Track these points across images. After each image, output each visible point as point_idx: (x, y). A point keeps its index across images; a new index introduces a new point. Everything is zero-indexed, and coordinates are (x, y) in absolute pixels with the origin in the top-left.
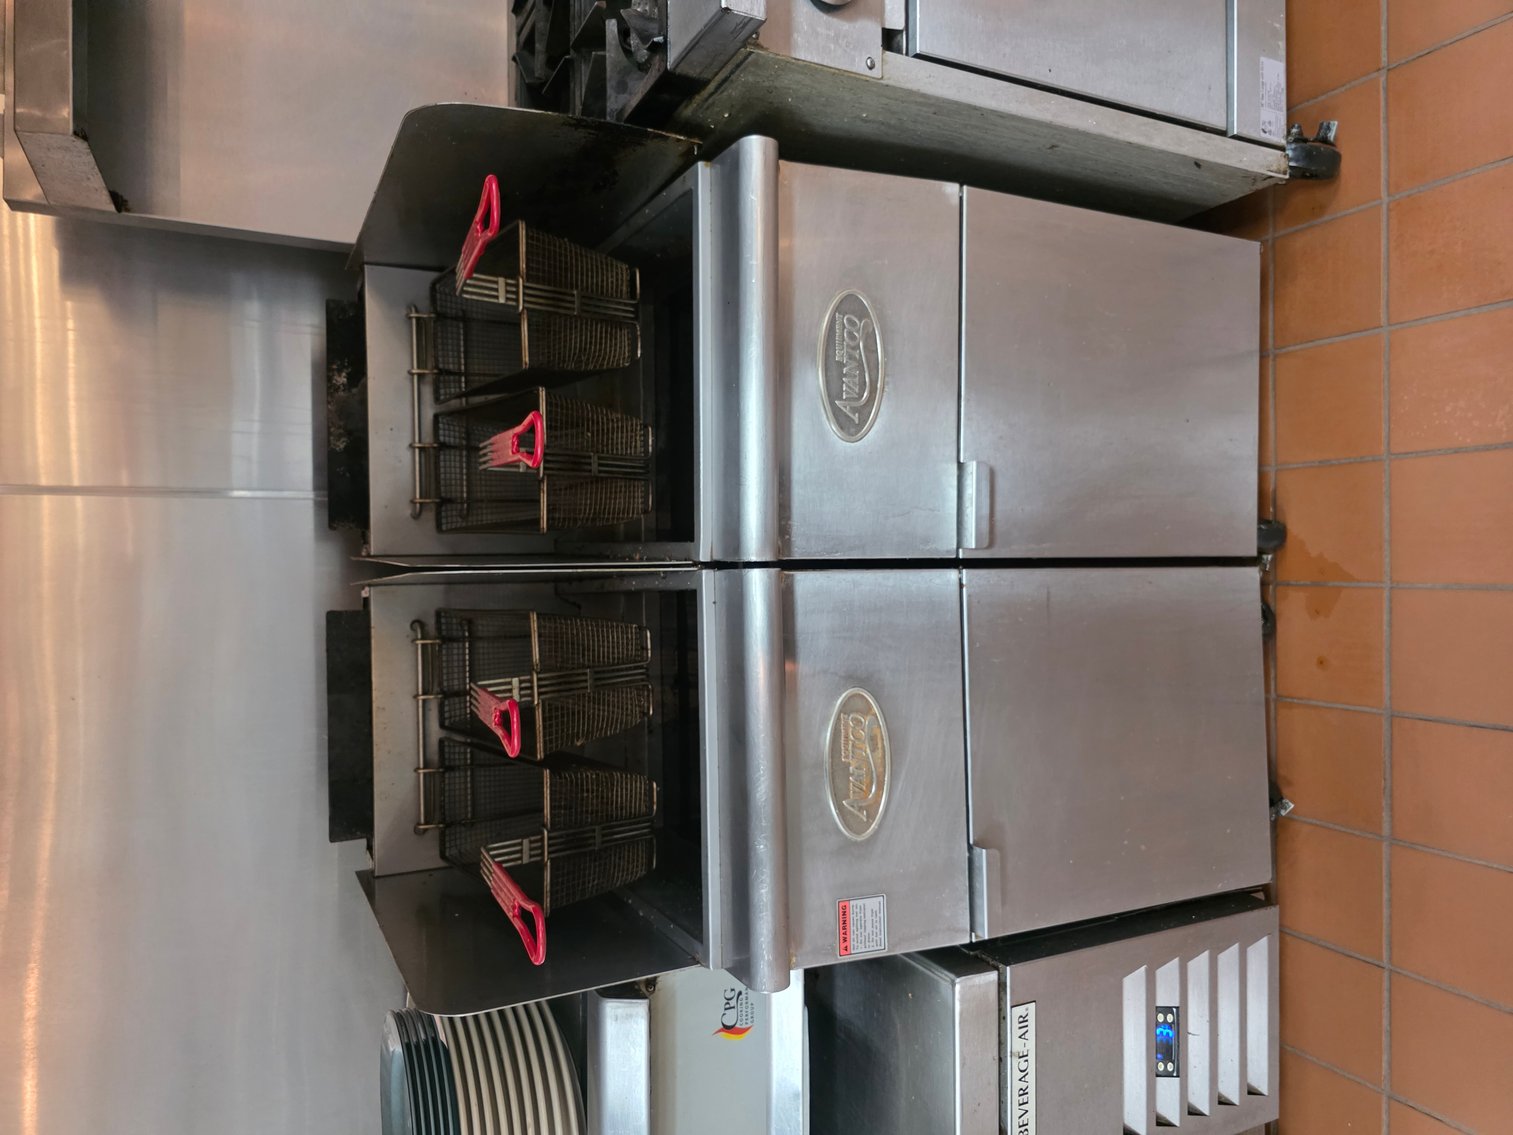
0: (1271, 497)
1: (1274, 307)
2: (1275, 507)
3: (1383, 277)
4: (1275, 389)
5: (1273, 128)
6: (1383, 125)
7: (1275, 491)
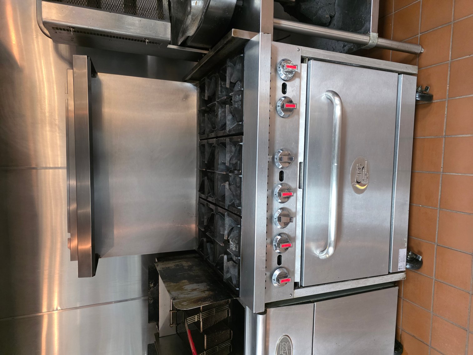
0: (400, 336)
1: (404, 286)
2: (401, 339)
3: (432, 300)
4: (402, 308)
5: (402, 267)
6: (435, 259)
7: (401, 335)
